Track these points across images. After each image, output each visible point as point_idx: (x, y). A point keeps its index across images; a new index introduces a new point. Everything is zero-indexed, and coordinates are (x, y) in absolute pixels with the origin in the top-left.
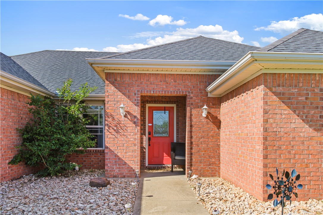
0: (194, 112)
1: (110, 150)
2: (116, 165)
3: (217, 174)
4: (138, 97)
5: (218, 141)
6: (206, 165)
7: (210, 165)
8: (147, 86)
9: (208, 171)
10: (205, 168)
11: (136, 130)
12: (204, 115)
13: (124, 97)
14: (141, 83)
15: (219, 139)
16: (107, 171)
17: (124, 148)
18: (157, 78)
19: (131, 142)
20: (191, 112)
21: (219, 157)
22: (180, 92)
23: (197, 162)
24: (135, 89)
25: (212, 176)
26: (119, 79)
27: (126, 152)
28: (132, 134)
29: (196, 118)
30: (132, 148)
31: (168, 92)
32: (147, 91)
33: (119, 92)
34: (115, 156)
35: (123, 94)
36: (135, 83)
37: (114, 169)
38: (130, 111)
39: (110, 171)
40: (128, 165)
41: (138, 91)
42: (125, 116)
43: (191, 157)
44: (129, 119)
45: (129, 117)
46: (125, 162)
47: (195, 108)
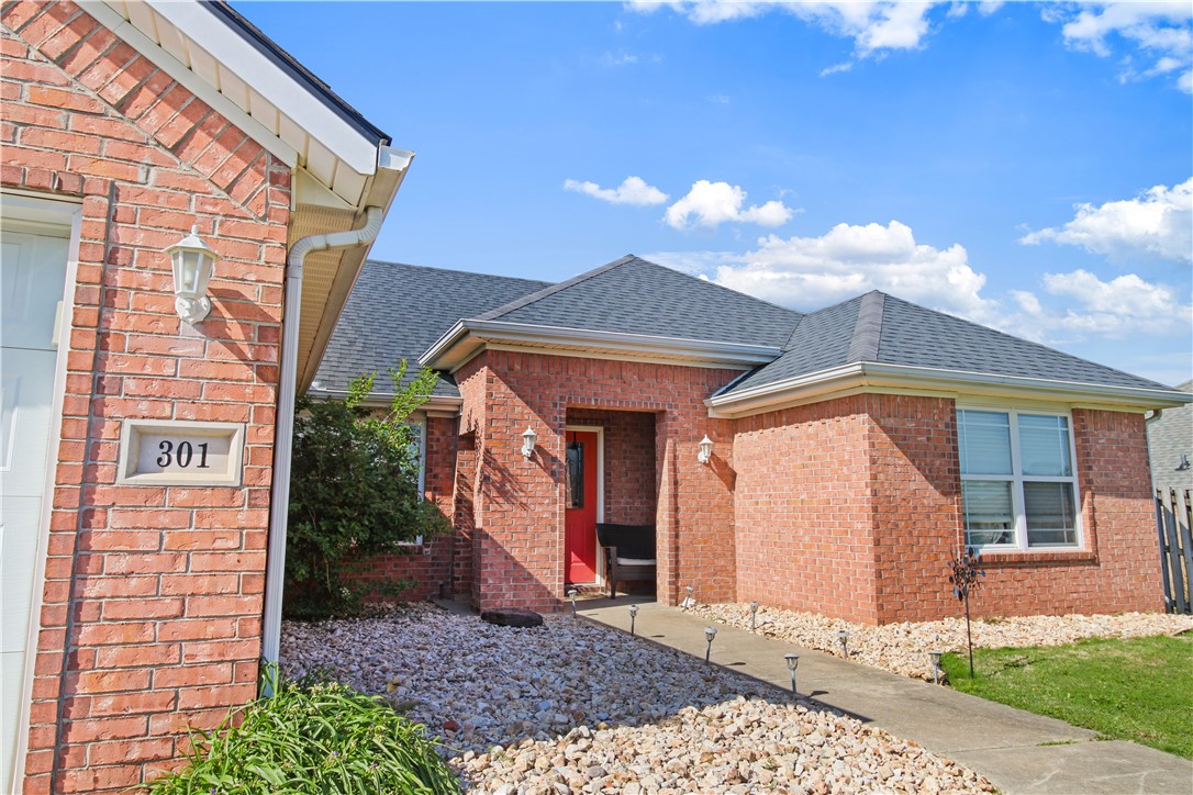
0: (682, 450)
1: (494, 542)
2: (507, 580)
3: (730, 595)
4: (560, 413)
5: (731, 517)
6: (708, 575)
7: (715, 574)
8: (582, 387)
9: (712, 587)
10: (707, 580)
11: (557, 492)
12: (703, 456)
13: (528, 410)
14: (569, 379)
15: (733, 513)
16: (485, 596)
17: (528, 536)
18: (602, 370)
19: (544, 522)
20: (675, 450)
21: (733, 554)
22: (651, 404)
23: (689, 569)
24: (554, 392)
25: (721, 601)
26: (518, 367)
27: (531, 548)
28: (547, 501)
29: (685, 464)
30: (545, 537)
31: (627, 403)
32: (582, 399)
33: (517, 398)
34: (506, 558)
35: (527, 403)
36: (556, 378)
37: (504, 591)
38: (542, 445)
39: (493, 596)
40: (537, 581)
41: (562, 398)
42: (532, 458)
43: (677, 556)
44: (539, 465)
45: (540, 460)
46: (529, 574)
47: (682, 441)
